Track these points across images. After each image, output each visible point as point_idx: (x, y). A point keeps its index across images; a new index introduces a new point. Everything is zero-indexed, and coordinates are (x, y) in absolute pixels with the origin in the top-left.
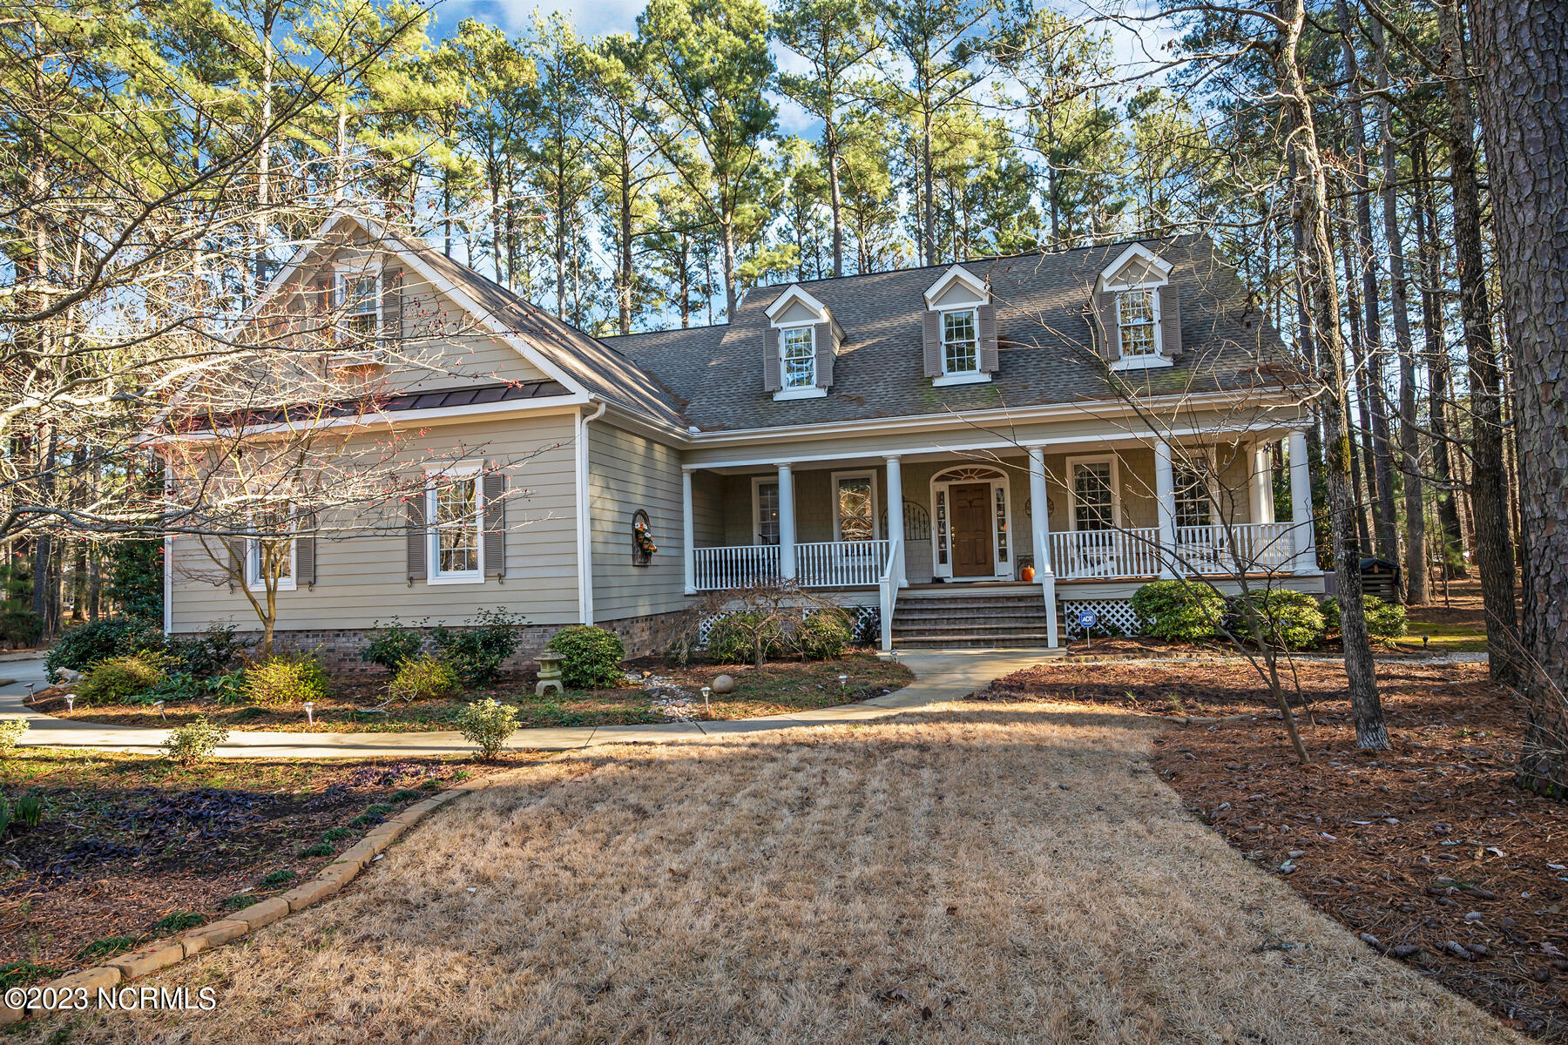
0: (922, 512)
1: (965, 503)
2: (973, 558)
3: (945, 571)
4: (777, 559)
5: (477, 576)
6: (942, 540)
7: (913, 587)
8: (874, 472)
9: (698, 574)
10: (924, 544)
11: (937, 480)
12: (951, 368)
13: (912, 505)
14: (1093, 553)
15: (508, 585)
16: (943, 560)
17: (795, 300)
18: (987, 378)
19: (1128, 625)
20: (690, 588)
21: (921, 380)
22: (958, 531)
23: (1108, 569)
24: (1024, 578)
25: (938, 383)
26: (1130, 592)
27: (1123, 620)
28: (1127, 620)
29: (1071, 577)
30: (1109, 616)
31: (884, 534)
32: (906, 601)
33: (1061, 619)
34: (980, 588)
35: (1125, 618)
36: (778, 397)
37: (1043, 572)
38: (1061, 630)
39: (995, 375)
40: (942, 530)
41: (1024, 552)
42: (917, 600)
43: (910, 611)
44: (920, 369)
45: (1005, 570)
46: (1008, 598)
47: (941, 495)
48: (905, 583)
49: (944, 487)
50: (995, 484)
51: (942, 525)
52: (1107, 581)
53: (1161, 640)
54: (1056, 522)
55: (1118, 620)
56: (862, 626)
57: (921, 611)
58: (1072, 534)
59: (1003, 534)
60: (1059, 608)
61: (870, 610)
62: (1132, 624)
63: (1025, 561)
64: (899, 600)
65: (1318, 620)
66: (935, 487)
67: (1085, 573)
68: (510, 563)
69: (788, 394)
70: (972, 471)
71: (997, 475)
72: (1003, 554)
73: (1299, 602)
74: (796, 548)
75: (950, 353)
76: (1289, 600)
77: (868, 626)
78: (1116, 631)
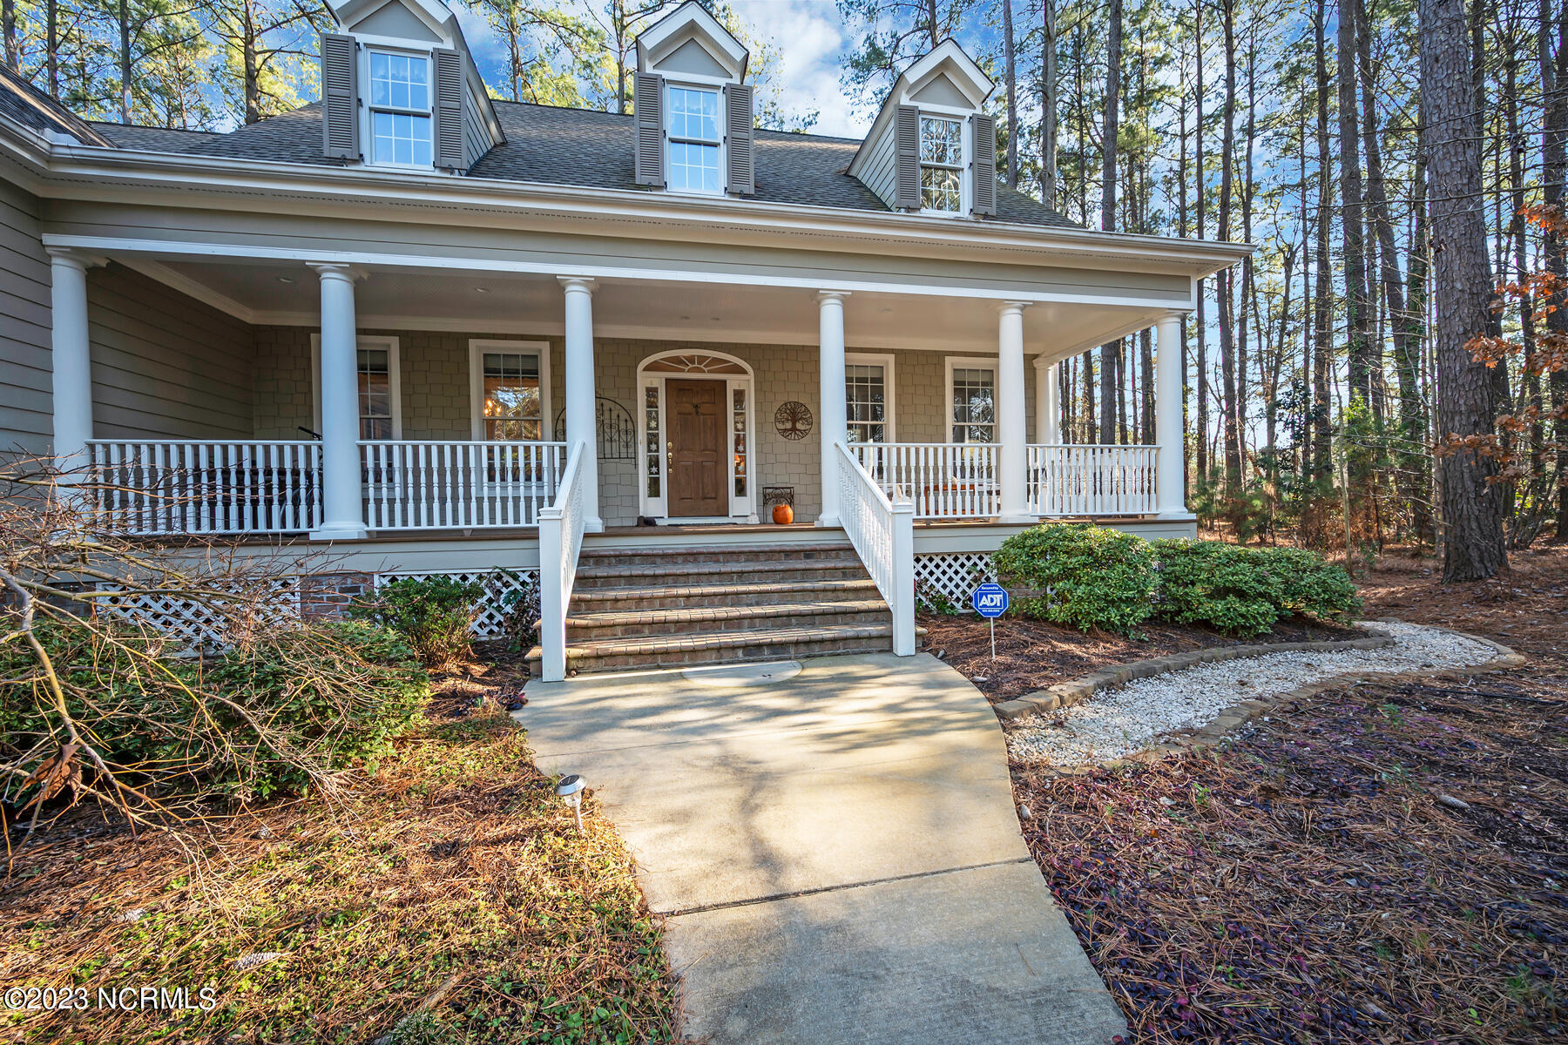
0: (624, 416)
1: (689, 408)
2: (699, 489)
3: (655, 508)
6: (654, 463)
7: (610, 533)
8: (545, 347)
10: (625, 466)
11: (647, 369)
13: (607, 405)
16: (654, 491)
19: (958, 593)
22: (677, 450)
27: (951, 586)
28: (957, 586)
30: (932, 580)
31: (560, 433)
32: (599, 559)
40: (654, 447)
41: (771, 483)
42: (621, 558)
43: (609, 581)
45: (745, 507)
46: (789, 553)
47: (651, 392)
48: (597, 526)
49: (658, 380)
50: (733, 382)
51: (652, 439)
55: (945, 586)
56: (509, 609)
57: (631, 580)
59: (744, 457)
61: (524, 577)
62: (964, 592)
63: (776, 496)
64: (584, 558)
66: (645, 380)
70: (702, 359)
71: (739, 370)
72: (742, 489)
74: (363, 449)
77: (522, 609)
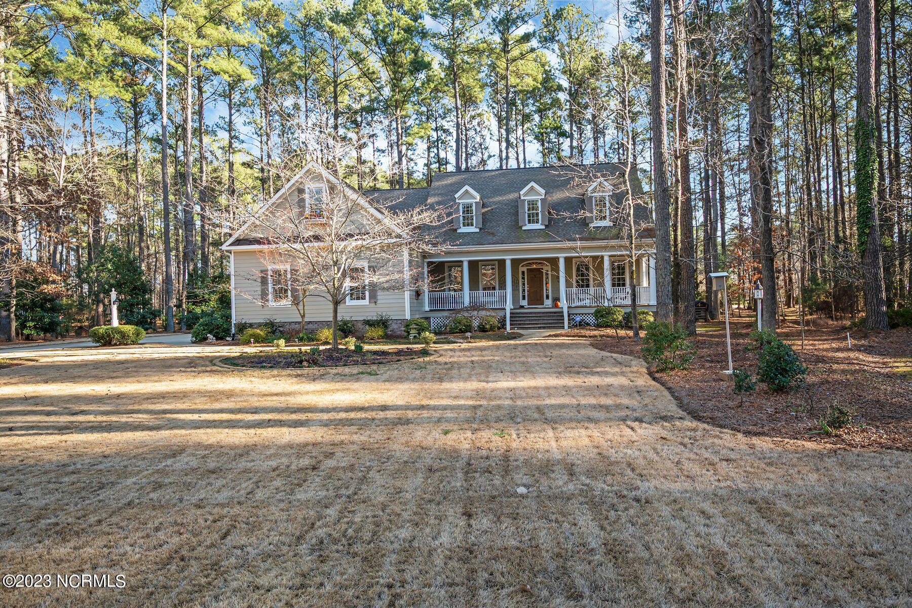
0: (516, 279)
1: (533, 276)
2: (536, 298)
3: (524, 303)
4: (462, 297)
5: (366, 302)
6: (524, 291)
7: (516, 308)
8: (496, 262)
9: (430, 303)
10: (518, 292)
11: (522, 266)
12: (529, 222)
14: (581, 296)
15: (378, 305)
16: (524, 298)
17: (467, 191)
18: (543, 227)
20: (427, 309)
21: (517, 226)
22: (530, 287)
23: (587, 302)
24: (556, 306)
25: (524, 228)
26: (593, 311)
29: (573, 305)
30: (586, 319)
31: (500, 288)
32: (514, 313)
33: (569, 320)
34: (539, 309)
35: (591, 320)
36: (459, 231)
37: (563, 304)
38: (569, 323)
39: (546, 226)
40: (525, 287)
41: (556, 296)
42: (517, 313)
43: (516, 317)
44: (517, 221)
45: (548, 303)
46: (550, 313)
47: (523, 273)
48: (513, 307)
49: (525, 269)
50: (545, 268)
51: (524, 284)
52: (586, 307)
53: (601, 327)
54: (569, 285)
55: (589, 321)
57: (519, 317)
58: (574, 289)
59: (548, 289)
60: (569, 316)
61: (501, 317)
62: (593, 322)
63: (556, 299)
64: (511, 313)
65: (652, 319)
66: (522, 270)
67: (579, 304)
68: (379, 297)
69: (464, 230)
70: (536, 263)
71: (546, 265)
72: (548, 297)
73: (647, 313)
74: (470, 293)
75: (529, 216)
76: (644, 313)
77: (503, 322)
78: (588, 324)
